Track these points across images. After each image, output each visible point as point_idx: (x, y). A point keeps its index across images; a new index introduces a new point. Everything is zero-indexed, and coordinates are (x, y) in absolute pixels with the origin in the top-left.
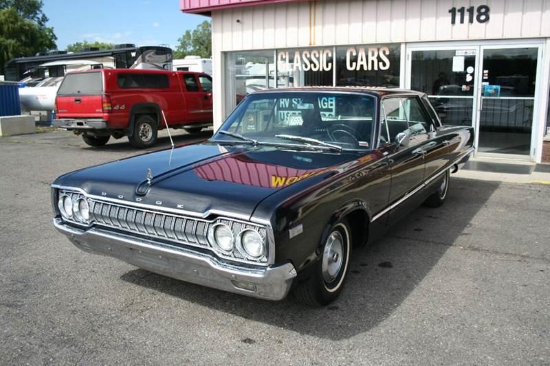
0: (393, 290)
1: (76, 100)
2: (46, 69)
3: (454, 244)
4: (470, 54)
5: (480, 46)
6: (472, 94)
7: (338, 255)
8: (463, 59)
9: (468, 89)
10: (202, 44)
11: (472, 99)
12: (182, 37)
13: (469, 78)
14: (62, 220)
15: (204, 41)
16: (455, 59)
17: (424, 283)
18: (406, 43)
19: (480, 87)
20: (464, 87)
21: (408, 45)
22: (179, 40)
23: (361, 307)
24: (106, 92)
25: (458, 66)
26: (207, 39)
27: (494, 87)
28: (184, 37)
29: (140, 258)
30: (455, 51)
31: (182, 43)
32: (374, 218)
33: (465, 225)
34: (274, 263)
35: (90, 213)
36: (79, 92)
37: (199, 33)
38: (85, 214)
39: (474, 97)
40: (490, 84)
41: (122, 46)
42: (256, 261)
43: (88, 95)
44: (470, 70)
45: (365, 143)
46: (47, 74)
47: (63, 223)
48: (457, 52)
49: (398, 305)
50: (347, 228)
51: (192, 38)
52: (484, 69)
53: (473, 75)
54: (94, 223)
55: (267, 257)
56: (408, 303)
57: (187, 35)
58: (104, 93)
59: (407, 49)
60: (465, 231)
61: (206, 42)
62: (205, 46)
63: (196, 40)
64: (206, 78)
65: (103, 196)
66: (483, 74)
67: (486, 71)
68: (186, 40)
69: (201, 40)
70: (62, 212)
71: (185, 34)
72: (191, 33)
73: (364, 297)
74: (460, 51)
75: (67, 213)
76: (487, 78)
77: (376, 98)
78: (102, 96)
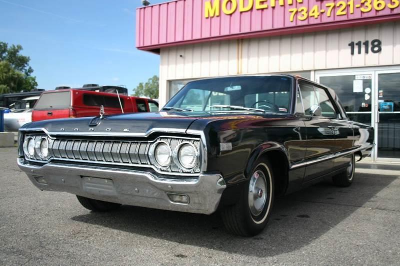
0: (311, 229)
1: (49, 114)
2: (27, 102)
3: (363, 206)
4: (367, 77)
5: (375, 71)
6: (370, 110)
7: (262, 191)
8: (361, 82)
9: (367, 106)
10: (152, 94)
11: (371, 114)
12: (136, 88)
13: (367, 97)
14: (25, 160)
15: (154, 91)
16: (355, 82)
17: (339, 226)
18: (315, 70)
19: (377, 104)
20: (363, 105)
21: (316, 72)
22: (133, 90)
23: (283, 238)
24: (73, 107)
25: (357, 88)
26: (156, 90)
27: (388, 103)
28: (138, 87)
29: (89, 186)
30: (355, 76)
31: (136, 93)
32: (294, 166)
33: (372, 196)
34: (206, 170)
35: (49, 149)
36: (51, 107)
37: (149, 85)
38: (45, 152)
39: (372, 112)
40: (385, 101)
41: (88, 85)
42: (190, 173)
43: (59, 110)
44: (368, 90)
45: (284, 109)
46: (28, 106)
47: (25, 162)
48: (356, 76)
49: (316, 238)
50: (270, 170)
51: (144, 89)
52: (379, 90)
53: (370, 94)
54: (52, 158)
55: (200, 168)
56: (324, 237)
57: (140, 86)
58: (71, 107)
59: (316, 75)
60: (372, 199)
61: (155, 91)
62: (154, 95)
63: (147, 90)
64: (153, 104)
65: (62, 131)
66: (379, 93)
67: (381, 91)
68: (139, 90)
69: (151, 91)
70: (26, 152)
71: (138, 85)
72: (144, 85)
73: (286, 233)
74: (359, 76)
75: (30, 152)
76: (382, 96)
77: (293, 78)
78: (70, 109)
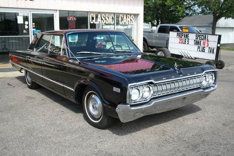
4: (26, 15)
5: (30, 11)
6: (29, 35)
8: (22, 17)
9: (27, 32)
11: (29, 37)
13: (26, 27)
16: (18, 17)
19: (32, 31)
20: (25, 31)
25: (20, 21)
27: (38, 31)
40: (36, 30)
44: (26, 23)
48: (19, 14)
52: (33, 22)
53: (28, 25)
65: (164, 80)
66: (33, 25)
67: (34, 24)
74: (21, 14)
76: (34, 27)
